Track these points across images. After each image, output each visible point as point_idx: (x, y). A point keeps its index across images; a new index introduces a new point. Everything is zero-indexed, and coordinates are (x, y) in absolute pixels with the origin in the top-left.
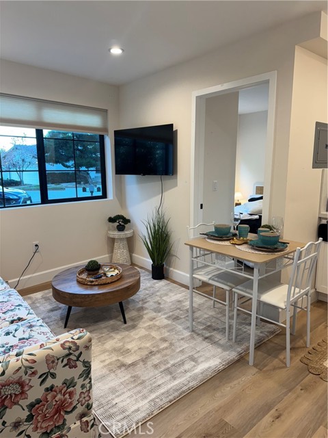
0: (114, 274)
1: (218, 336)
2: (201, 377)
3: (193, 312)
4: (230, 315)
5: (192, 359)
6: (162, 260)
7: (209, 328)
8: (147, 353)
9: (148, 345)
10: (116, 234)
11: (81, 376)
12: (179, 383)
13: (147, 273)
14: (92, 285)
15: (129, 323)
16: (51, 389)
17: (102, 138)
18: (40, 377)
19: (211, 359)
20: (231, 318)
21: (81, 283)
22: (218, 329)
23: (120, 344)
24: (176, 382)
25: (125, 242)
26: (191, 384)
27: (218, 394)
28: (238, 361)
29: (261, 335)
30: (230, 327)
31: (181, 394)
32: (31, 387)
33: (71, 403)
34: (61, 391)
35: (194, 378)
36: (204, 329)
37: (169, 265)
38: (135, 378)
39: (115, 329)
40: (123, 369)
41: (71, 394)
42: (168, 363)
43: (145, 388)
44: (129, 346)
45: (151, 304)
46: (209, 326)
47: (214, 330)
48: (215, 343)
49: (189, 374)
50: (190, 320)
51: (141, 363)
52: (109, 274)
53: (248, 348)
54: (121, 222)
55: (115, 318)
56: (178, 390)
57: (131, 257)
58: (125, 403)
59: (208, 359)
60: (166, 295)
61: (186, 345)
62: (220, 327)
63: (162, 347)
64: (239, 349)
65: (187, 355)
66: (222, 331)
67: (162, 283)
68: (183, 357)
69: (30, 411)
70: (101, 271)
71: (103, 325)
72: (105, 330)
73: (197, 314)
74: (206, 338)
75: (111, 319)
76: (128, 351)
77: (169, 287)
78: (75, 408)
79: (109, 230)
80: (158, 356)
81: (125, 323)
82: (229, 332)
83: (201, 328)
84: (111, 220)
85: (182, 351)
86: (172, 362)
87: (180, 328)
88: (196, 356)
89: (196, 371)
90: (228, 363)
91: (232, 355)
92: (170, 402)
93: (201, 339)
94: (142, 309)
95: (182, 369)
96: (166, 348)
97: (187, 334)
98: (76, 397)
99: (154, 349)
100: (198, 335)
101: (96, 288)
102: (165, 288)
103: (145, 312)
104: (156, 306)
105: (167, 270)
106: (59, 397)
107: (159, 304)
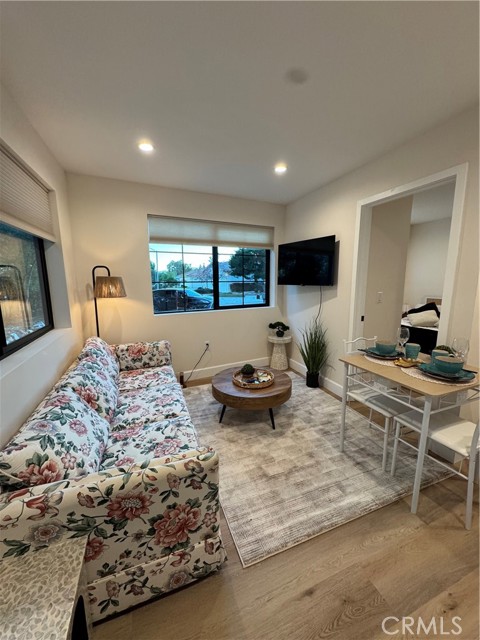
0: (266, 379)
1: (372, 464)
2: (347, 513)
3: (345, 429)
4: (390, 440)
5: (339, 486)
6: (318, 369)
7: (362, 451)
8: (290, 467)
9: (293, 458)
10: (275, 339)
11: (206, 497)
12: (322, 515)
13: (302, 379)
14: (244, 388)
15: (278, 429)
16: (174, 507)
17: (268, 252)
18: (161, 494)
19: (362, 493)
20: (390, 444)
21: (236, 385)
22: (373, 455)
23: (265, 451)
24: (318, 512)
25: (283, 348)
26: (335, 520)
27: (367, 543)
28: (396, 503)
29: (429, 474)
30: (388, 455)
31: (321, 529)
32: (153, 503)
33: (195, 523)
34: (184, 510)
35: (339, 512)
36: (356, 452)
37: (324, 374)
38: (275, 494)
39: (263, 433)
40: (264, 479)
41: (195, 514)
42: (311, 484)
43: (283, 509)
44: (274, 455)
45: (301, 412)
46: (362, 449)
47: (369, 455)
48: (368, 472)
49: (334, 506)
50: (341, 438)
51: (284, 478)
52: (262, 379)
53: (410, 489)
54: (280, 329)
55: (265, 421)
56: (318, 523)
57: (288, 361)
58: (260, 522)
59: (357, 492)
60: (319, 405)
61: (335, 468)
62: (375, 452)
63: (307, 464)
64: (398, 488)
65: (334, 480)
66: (377, 458)
67: (316, 392)
68: (329, 482)
69: (152, 525)
70: (255, 375)
71: (253, 426)
72: (254, 433)
73: (350, 432)
74: (358, 463)
75: (261, 421)
76: (272, 460)
77: (323, 397)
78: (199, 528)
79: (270, 335)
80: (303, 473)
81: (274, 428)
82: (387, 461)
83: (353, 449)
84: (272, 326)
85: (329, 474)
86: (316, 485)
87: (329, 445)
88: (344, 483)
89: (342, 504)
90: (383, 503)
91: (389, 494)
92: (309, 535)
93: (352, 463)
94: (291, 416)
95: (326, 496)
96: (312, 466)
97: (336, 453)
98: (201, 518)
99: (299, 464)
100: (349, 457)
101: (248, 391)
102: (318, 398)
103: (295, 420)
104: (307, 415)
105: (322, 380)
106: (182, 515)
107: (310, 413)
